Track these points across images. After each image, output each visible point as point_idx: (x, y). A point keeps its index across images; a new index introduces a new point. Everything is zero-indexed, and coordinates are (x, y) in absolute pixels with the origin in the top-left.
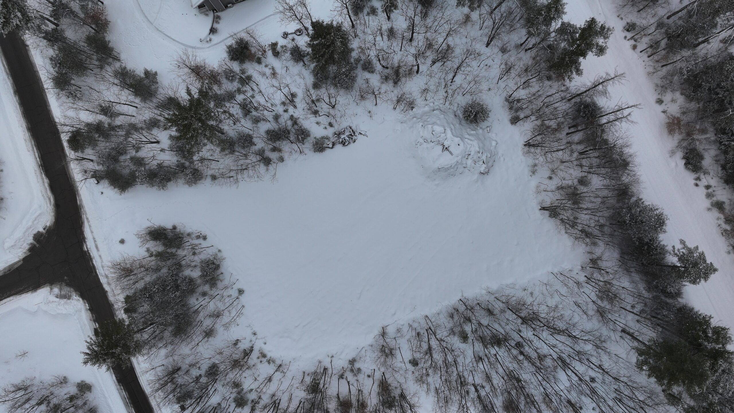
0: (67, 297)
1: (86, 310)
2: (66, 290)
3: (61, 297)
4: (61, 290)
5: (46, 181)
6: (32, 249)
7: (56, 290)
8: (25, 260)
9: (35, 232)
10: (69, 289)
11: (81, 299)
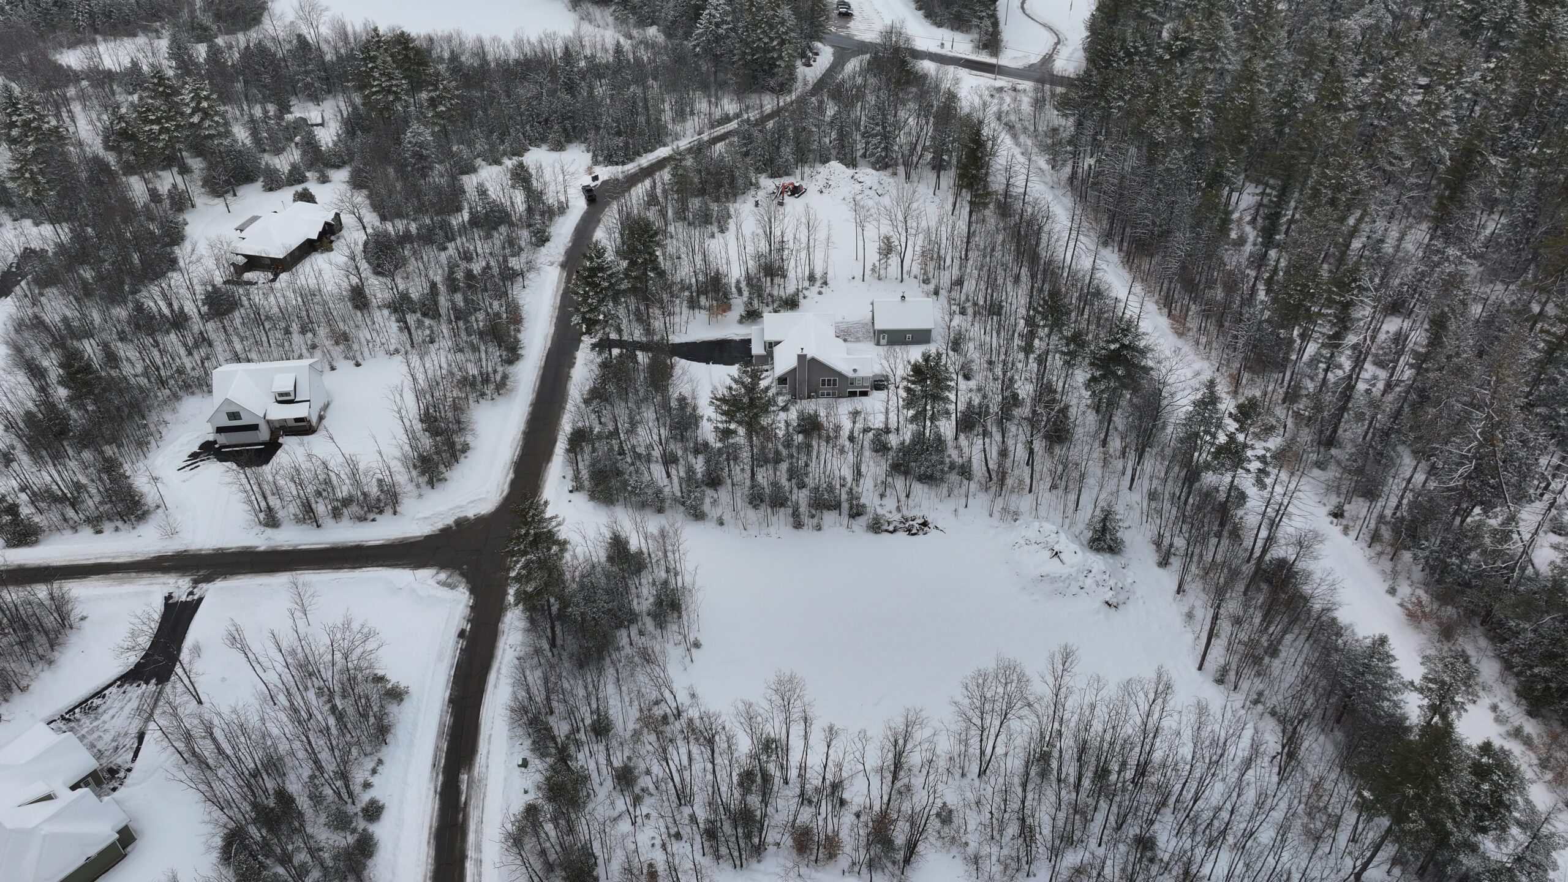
0: (452, 587)
1: (467, 606)
2: (457, 578)
3: (444, 584)
4: (449, 577)
5: (511, 475)
6: (446, 532)
7: (443, 576)
8: (428, 538)
9: (462, 515)
10: (460, 578)
11: (468, 593)
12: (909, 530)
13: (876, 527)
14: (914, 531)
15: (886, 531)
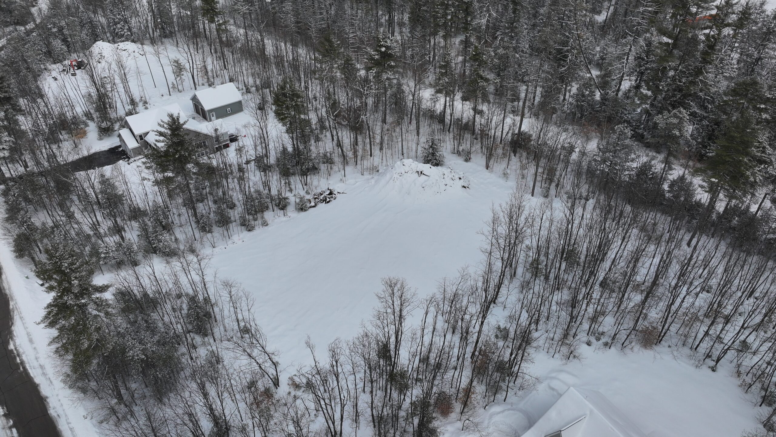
12: (325, 200)
13: (302, 208)
14: (328, 200)
15: (311, 207)
